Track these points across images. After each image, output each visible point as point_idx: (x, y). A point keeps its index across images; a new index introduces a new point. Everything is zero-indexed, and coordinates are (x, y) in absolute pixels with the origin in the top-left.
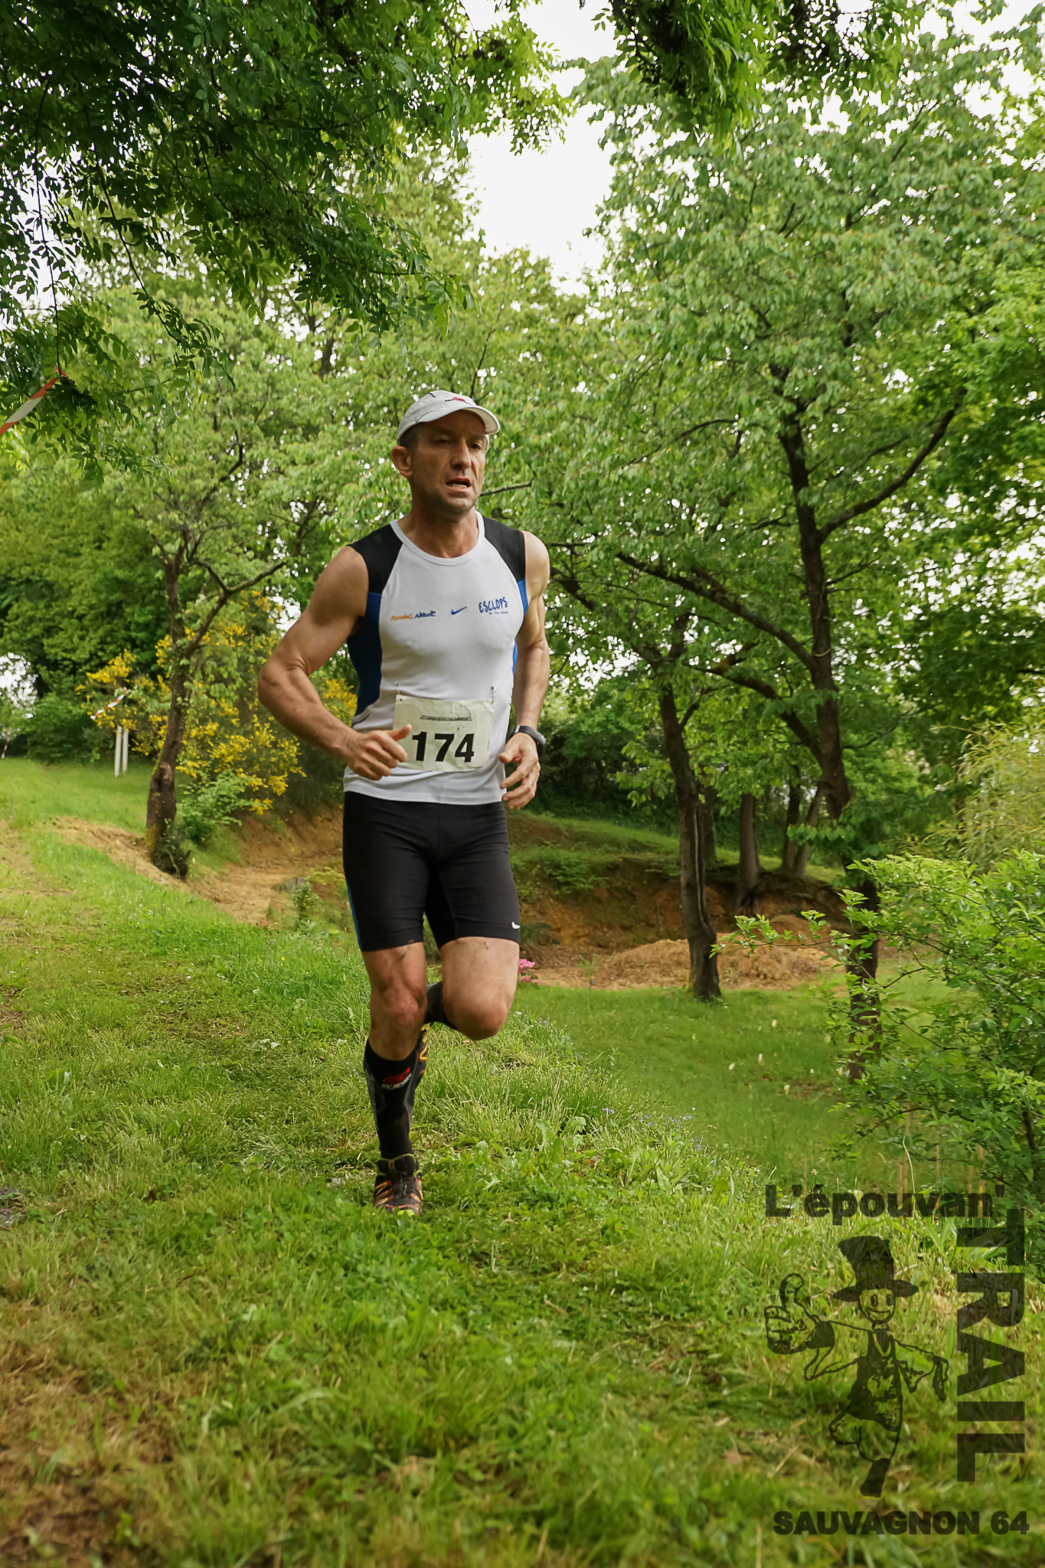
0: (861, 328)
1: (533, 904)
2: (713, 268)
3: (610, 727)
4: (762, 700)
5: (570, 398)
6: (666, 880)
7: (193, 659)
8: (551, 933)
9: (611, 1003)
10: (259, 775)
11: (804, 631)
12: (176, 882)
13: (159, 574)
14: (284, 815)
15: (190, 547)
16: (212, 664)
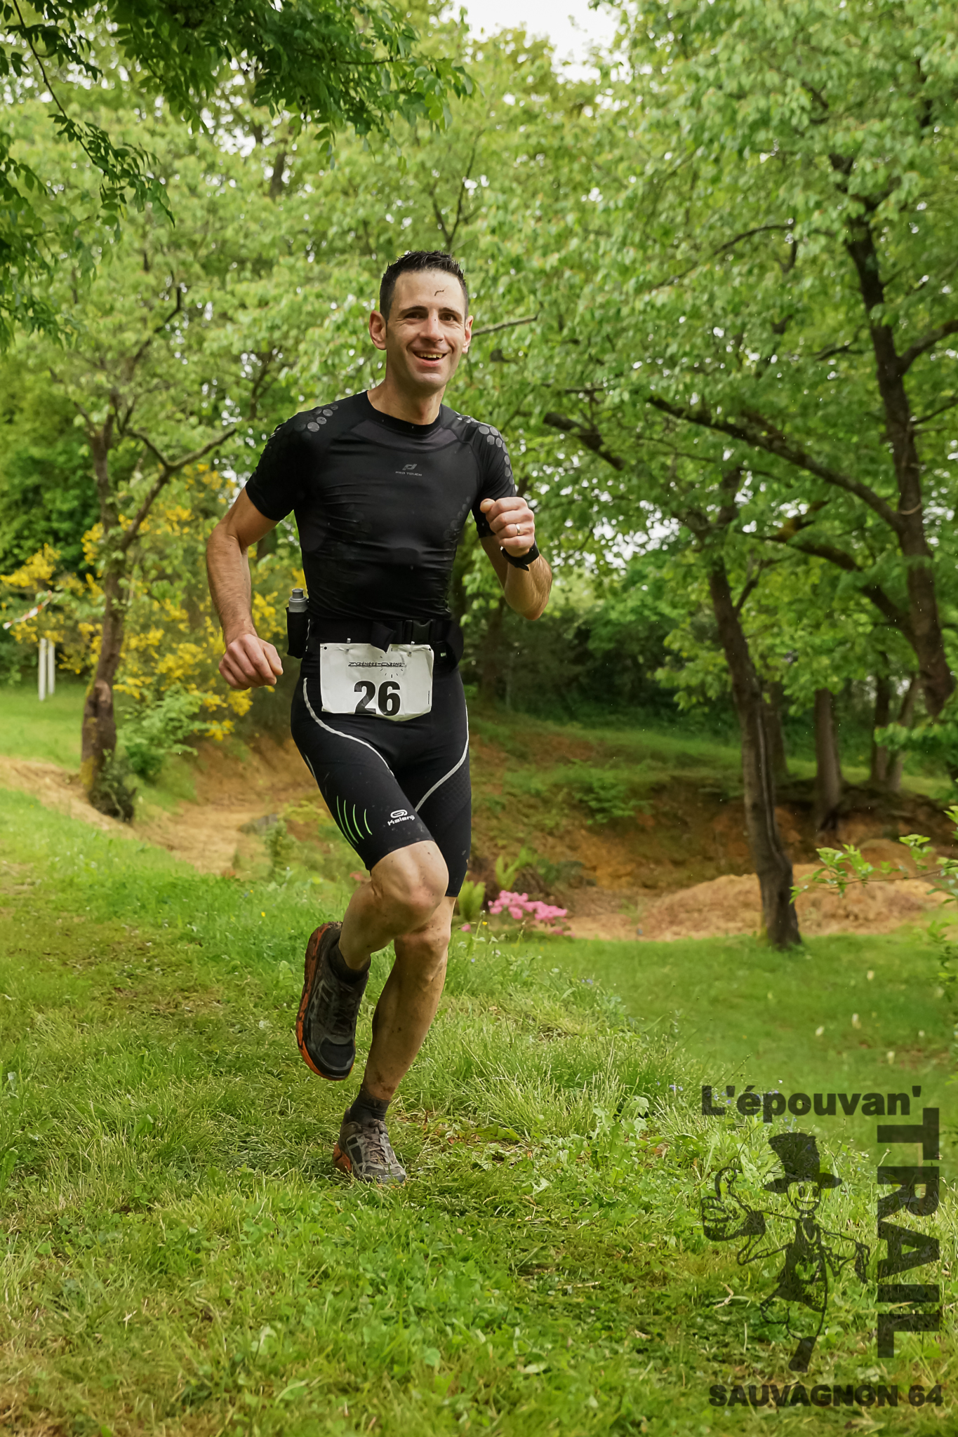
0: (942, 103)
1: (561, 838)
2: (754, 39)
3: (647, 613)
4: (836, 571)
5: (582, 209)
6: (725, 802)
7: (131, 553)
8: (584, 873)
9: (664, 956)
10: (217, 691)
11: (886, 482)
12: (122, 827)
13: (84, 450)
14: (249, 739)
15: (121, 414)
16: (151, 559)
